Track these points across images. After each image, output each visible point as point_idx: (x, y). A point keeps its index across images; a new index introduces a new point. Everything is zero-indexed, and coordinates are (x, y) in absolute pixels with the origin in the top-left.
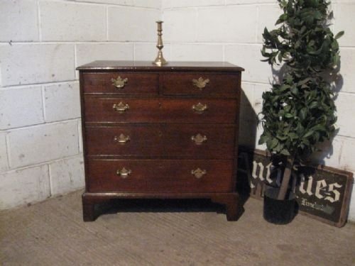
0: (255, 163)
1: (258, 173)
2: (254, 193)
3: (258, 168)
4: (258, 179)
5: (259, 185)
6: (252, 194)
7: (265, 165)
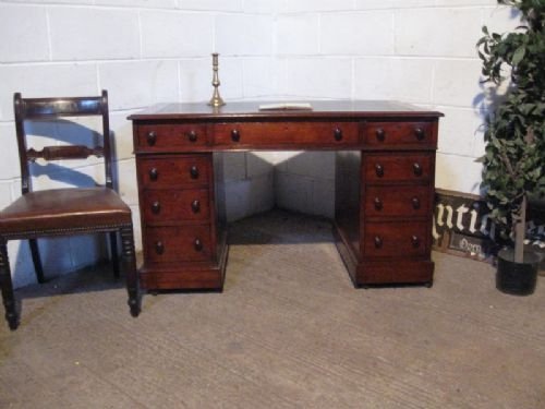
0: (441, 207)
1: (445, 219)
2: (440, 245)
3: (446, 212)
4: (445, 226)
5: (445, 233)
6: (435, 246)
7: (455, 208)
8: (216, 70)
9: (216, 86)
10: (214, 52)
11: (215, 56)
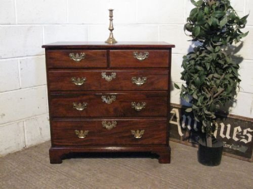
8: (111, 20)
9: (111, 30)
10: (111, 8)
11: (111, 11)
